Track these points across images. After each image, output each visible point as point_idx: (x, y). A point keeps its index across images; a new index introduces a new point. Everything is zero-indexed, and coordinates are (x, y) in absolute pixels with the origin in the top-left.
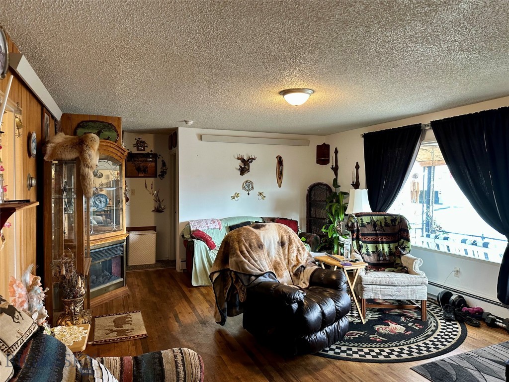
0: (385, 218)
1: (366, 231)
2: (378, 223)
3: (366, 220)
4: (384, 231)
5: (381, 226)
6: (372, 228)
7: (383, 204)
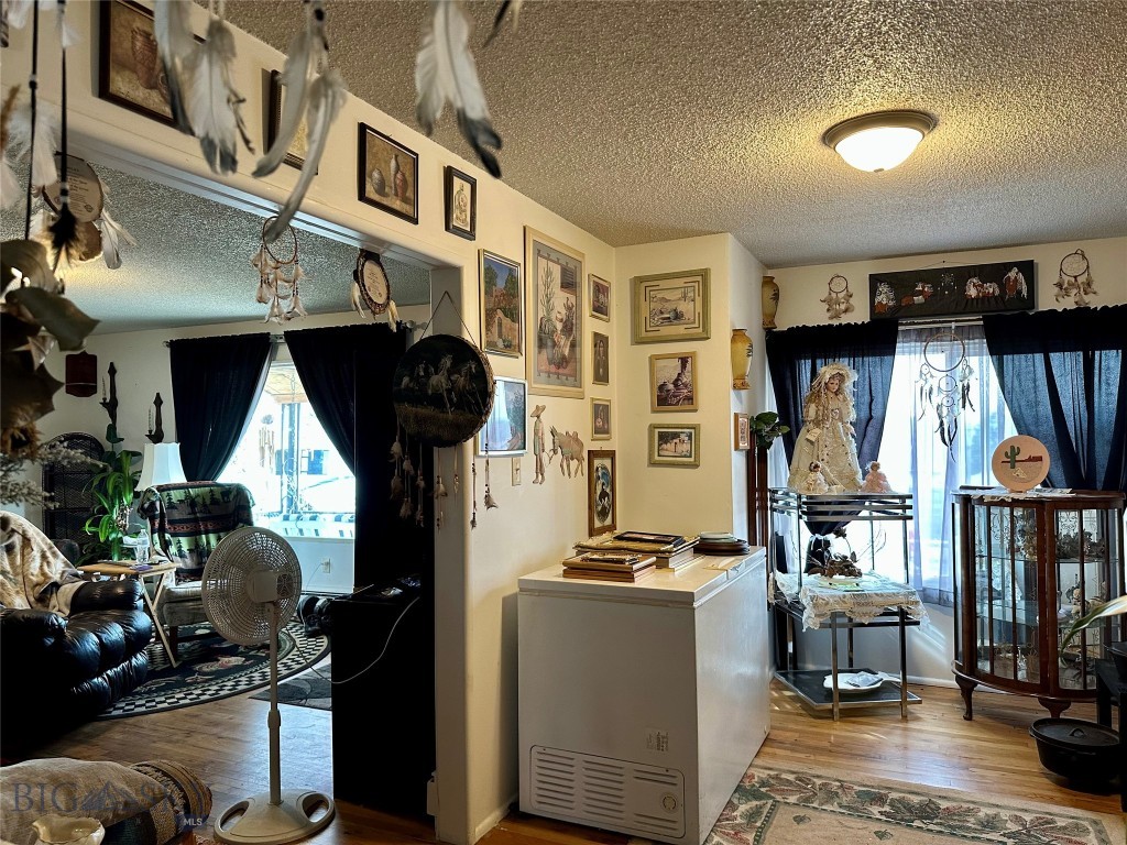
0: (211, 491)
1: (176, 515)
2: (200, 500)
3: (176, 496)
4: (210, 512)
5: (204, 505)
6: (189, 510)
7: (209, 469)
